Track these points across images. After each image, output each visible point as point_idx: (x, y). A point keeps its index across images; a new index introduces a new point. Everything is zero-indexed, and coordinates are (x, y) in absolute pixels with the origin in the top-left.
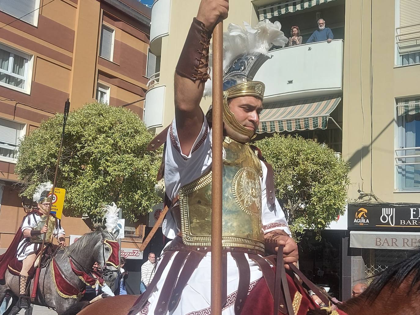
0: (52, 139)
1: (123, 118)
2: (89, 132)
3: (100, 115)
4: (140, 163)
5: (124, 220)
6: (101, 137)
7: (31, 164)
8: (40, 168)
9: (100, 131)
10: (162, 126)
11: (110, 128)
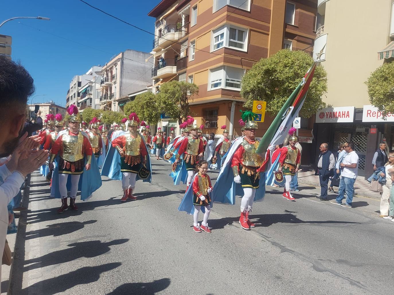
0: (259, 74)
1: (300, 57)
2: (279, 68)
3: (286, 56)
5: (300, 118)
7: (248, 89)
8: (253, 91)
9: (286, 66)
10: (325, 61)
11: (292, 64)
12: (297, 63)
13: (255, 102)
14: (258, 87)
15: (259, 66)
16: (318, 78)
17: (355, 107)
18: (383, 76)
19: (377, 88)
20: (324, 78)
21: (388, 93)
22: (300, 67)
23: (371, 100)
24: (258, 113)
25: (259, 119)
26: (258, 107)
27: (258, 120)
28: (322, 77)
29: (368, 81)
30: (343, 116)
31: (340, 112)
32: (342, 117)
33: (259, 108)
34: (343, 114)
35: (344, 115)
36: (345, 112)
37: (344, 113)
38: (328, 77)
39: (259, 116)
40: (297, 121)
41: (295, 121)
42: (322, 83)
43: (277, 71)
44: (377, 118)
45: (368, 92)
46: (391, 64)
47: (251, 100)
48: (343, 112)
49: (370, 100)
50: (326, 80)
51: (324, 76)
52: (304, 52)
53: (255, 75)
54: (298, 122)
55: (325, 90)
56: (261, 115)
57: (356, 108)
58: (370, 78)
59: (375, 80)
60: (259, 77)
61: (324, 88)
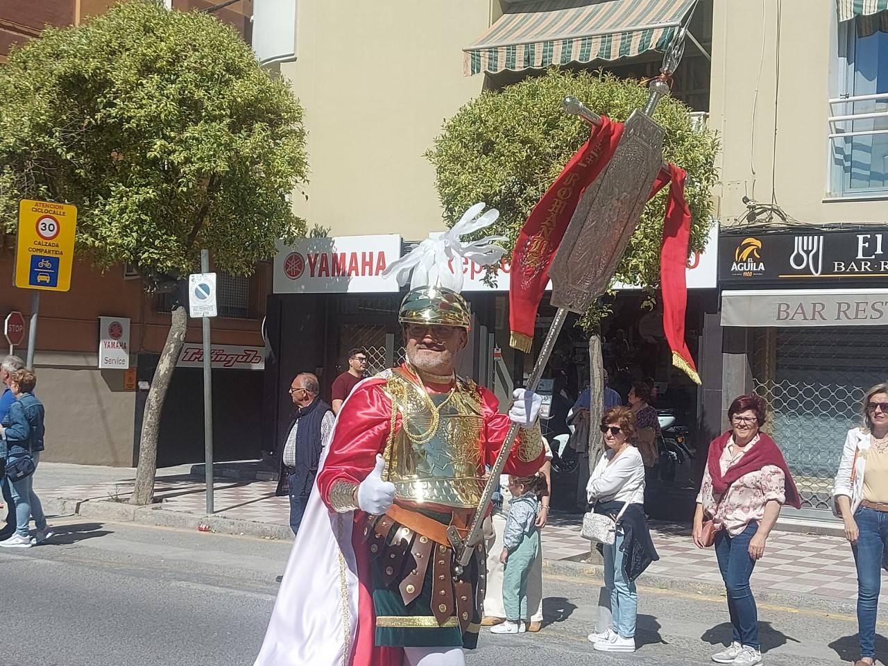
0: (37, 90)
1: (202, 37)
2: (121, 73)
3: (148, 30)
4: (246, 145)
5: (213, 276)
6: (151, 84)
9: (147, 68)
10: (295, 60)
11: (172, 64)
12: (192, 59)
13: (27, 205)
14: (40, 145)
15: (37, 57)
16: (273, 124)
17: (402, 239)
18: (480, 136)
19: (463, 177)
20: (295, 126)
21: (495, 194)
22: (205, 78)
23: (448, 217)
24: (41, 250)
25: (47, 279)
26: (41, 226)
27: (43, 283)
28: (287, 122)
29: (435, 151)
30: (367, 268)
31: (354, 256)
32: (363, 274)
33: (47, 234)
34: (364, 264)
35: (370, 264)
36: (371, 254)
37: (367, 259)
38: (307, 123)
39: (48, 264)
40: (205, 288)
41: (197, 290)
42: (286, 147)
43: (112, 84)
44: (472, 278)
45: (437, 190)
46: (501, 98)
47: (11, 198)
48: (364, 254)
49: (445, 215)
50: (301, 135)
51: (294, 119)
52: (214, 18)
53: (23, 95)
54: (207, 290)
55: (300, 173)
56: (55, 262)
57: (406, 240)
58: (441, 138)
59: (457, 148)
60: (41, 103)
61: (296, 164)
